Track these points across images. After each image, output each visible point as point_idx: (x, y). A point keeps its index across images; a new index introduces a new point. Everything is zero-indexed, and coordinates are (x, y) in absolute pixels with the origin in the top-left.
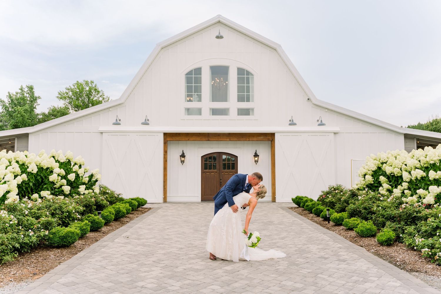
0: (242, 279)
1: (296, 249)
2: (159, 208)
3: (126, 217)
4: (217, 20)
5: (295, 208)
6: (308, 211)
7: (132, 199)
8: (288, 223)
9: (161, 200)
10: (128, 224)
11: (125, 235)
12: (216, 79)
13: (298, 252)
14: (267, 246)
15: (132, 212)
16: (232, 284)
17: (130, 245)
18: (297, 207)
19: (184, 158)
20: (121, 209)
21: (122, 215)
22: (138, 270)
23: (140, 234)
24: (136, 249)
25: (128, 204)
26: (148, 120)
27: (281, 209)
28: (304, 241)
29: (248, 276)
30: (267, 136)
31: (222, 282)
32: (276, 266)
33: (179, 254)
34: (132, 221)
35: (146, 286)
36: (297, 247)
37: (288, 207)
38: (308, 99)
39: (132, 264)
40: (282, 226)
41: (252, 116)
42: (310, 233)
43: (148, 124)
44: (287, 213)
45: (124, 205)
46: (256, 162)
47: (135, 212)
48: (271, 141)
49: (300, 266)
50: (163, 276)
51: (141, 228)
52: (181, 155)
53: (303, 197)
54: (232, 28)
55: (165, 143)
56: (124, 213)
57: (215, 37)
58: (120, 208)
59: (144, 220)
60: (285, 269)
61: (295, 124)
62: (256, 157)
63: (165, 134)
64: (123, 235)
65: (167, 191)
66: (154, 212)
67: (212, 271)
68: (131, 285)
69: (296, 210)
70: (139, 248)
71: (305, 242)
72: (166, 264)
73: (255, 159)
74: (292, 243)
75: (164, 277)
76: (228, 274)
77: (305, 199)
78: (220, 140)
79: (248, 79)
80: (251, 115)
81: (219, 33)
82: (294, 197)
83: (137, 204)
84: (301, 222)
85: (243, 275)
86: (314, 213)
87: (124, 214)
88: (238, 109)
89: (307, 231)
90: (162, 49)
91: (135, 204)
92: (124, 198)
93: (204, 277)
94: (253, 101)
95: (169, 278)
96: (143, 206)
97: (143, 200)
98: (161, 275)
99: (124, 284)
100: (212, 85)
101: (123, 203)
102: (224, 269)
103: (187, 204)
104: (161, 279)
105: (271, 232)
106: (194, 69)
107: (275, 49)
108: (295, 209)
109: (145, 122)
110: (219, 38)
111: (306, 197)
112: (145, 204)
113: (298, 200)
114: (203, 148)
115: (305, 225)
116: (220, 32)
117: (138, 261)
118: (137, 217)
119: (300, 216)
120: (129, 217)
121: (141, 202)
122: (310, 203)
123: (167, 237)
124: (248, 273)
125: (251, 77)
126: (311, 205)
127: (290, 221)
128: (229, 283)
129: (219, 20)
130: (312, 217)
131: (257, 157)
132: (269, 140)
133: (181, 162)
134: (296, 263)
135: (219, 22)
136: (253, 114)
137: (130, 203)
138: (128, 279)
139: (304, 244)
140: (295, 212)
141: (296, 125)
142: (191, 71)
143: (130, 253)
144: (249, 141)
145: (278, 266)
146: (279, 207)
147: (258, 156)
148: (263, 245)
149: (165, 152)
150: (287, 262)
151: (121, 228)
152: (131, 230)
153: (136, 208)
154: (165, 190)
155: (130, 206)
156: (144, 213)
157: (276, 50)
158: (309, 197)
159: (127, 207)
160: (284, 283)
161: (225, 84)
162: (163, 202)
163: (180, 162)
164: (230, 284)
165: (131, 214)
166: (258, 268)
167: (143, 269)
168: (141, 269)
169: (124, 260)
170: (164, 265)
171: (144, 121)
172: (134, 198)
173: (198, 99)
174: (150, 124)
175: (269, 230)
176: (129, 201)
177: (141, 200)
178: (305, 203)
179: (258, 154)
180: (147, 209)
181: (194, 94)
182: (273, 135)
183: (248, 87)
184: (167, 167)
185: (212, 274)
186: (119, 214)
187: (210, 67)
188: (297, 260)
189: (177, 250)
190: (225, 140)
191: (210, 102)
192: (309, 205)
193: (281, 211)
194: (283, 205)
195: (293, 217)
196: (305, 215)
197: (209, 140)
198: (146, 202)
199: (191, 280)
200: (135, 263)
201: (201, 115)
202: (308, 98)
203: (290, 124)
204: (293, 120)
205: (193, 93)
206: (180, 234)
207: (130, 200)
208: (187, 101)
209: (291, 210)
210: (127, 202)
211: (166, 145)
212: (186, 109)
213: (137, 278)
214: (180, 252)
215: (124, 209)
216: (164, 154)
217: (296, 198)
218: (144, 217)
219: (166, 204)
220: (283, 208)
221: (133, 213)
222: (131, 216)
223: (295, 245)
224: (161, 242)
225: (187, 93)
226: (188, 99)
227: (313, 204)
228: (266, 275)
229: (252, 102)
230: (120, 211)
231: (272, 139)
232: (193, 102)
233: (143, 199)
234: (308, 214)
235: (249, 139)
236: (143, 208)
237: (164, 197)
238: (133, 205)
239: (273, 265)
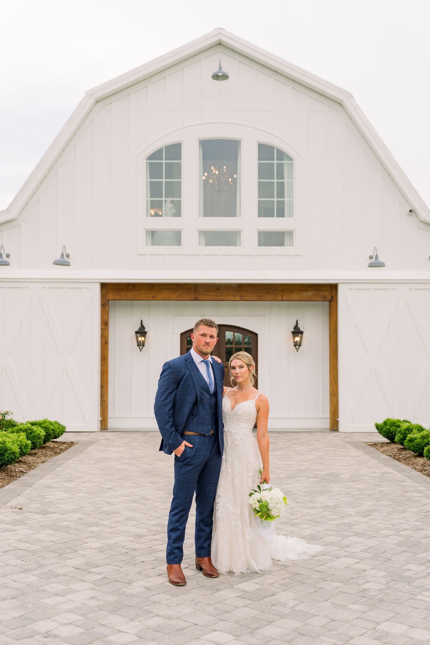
0: (282, 616)
1: (400, 541)
2: (91, 443)
3: (20, 461)
4: (216, 39)
5: (383, 444)
6: (413, 451)
7: (33, 424)
8: (373, 477)
9: (95, 425)
10: (24, 478)
11: (14, 502)
12: (212, 168)
13: (405, 548)
14: (333, 533)
15: (33, 451)
16: (260, 628)
17: (24, 527)
18: (387, 443)
19: (145, 337)
20: (8, 445)
21: (11, 458)
22: (40, 588)
23: (49, 500)
24: (36, 537)
25: (24, 434)
26: (68, 256)
27: (352, 446)
28: (415, 521)
29: (297, 608)
30: (320, 290)
31: (238, 622)
32: (361, 582)
33: (135, 550)
34: (32, 472)
35: (56, 632)
36: (402, 536)
37: (366, 443)
38: (411, 211)
39: (24, 575)
40: (360, 486)
41: (289, 247)
42: (425, 501)
43: (67, 264)
44: (367, 456)
45: (14, 436)
46: (297, 345)
47: (39, 452)
48: (330, 301)
49: (415, 584)
50: (97, 607)
51: (51, 487)
52: (137, 329)
53: (399, 421)
54: (248, 58)
55: (105, 305)
56: (13, 453)
57: (211, 75)
58: (5, 442)
59: (58, 469)
60: (380, 590)
61: (381, 265)
62: (296, 334)
63: (105, 287)
64: (10, 504)
65: (107, 406)
66: (81, 452)
67: (211, 594)
68: (21, 629)
69: (386, 448)
70: (44, 535)
71: (417, 523)
72: (104, 575)
73: (295, 340)
74: (387, 526)
75: (100, 608)
76: (250, 602)
77: (404, 426)
78: (220, 298)
79: (281, 167)
80: (287, 246)
81: (220, 68)
82: (381, 422)
83: (43, 433)
84: (399, 476)
85: (284, 605)
86: (427, 456)
87: (13, 457)
88: (260, 233)
89: (417, 496)
90: (97, 102)
91: (39, 435)
92: (16, 421)
93: (193, 610)
94: (291, 215)
95: (111, 612)
96: (56, 438)
97: (56, 426)
98: (94, 603)
99: (5, 626)
100: (204, 181)
101: (13, 432)
102: (238, 589)
103: (151, 434)
104: (92, 615)
105: (338, 499)
106: (166, 147)
107: (339, 102)
108: (382, 447)
109: (62, 260)
110: (220, 78)
111: (407, 422)
112: (62, 434)
113: (388, 427)
114: (184, 316)
115: (409, 482)
116: (222, 65)
117: (41, 566)
118: (43, 462)
119: (396, 462)
120: (25, 463)
121: (52, 430)
122: (415, 435)
123: (107, 508)
124: (295, 599)
125: (288, 163)
126: (420, 438)
127: (376, 473)
128: (253, 627)
129: (220, 40)
130: (423, 465)
131: (300, 335)
132: (324, 299)
133: (138, 346)
134: (404, 574)
135: (220, 44)
136: (291, 244)
137: (29, 431)
138: (16, 614)
139: (416, 529)
140: (383, 452)
141: (384, 266)
142: (160, 151)
143: (23, 546)
144: (282, 300)
145: (363, 581)
146: (348, 443)
147: (302, 333)
148: (323, 529)
149: (105, 324)
150: (384, 573)
151: (7, 487)
152: (27, 491)
153: (40, 442)
154: (103, 403)
155: (28, 438)
156: (59, 453)
157: (341, 105)
158: (414, 422)
159: (21, 442)
160: (384, 627)
161: (230, 180)
162: (100, 429)
163: (136, 344)
164: (257, 629)
165: (30, 454)
166: (317, 586)
167: (51, 587)
168: (46, 588)
169: (8, 563)
170: (100, 577)
171: (58, 257)
172: (38, 420)
173: (174, 211)
174: (71, 264)
175: (332, 494)
176: (26, 427)
177: (53, 425)
178: (405, 433)
179: (302, 329)
180: (65, 445)
181: (166, 201)
182: (333, 288)
183: (281, 187)
184: (108, 356)
185: (213, 602)
186: (4, 455)
187: (200, 141)
188: (406, 567)
189: (130, 539)
190: (232, 298)
191: (199, 216)
192: (416, 438)
193: (354, 452)
194: (356, 438)
195: (381, 465)
196: (405, 459)
197: (196, 299)
198: (63, 431)
199: (164, 617)
200: (34, 573)
201: (180, 245)
202: (410, 209)
203: (370, 264)
204: (377, 256)
205: (164, 199)
206: (135, 502)
207: (29, 425)
208: (150, 215)
209: (375, 449)
210: (21, 429)
211: (107, 309)
212: (148, 232)
213: (37, 610)
214: (136, 546)
215: (16, 445)
216: (102, 329)
217: (385, 423)
218: (58, 462)
219: (107, 435)
220: (356, 445)
221: (35, 454)
222: (30, 459)
223: (396, 530)
224: (95, 521)
225: (151, 197)
226: (153, 212)
227: (423, 438)
228: (338, 605)
229: (290, 217)
230: (6, 450)
231: (332, 297)
232: (164, 218)
233: (56, 423)
234: (413, 459)
235: (282, 296)
236: (56, 442)
237: (101, 419)
238: (35, 436)
239: (353, 579)
